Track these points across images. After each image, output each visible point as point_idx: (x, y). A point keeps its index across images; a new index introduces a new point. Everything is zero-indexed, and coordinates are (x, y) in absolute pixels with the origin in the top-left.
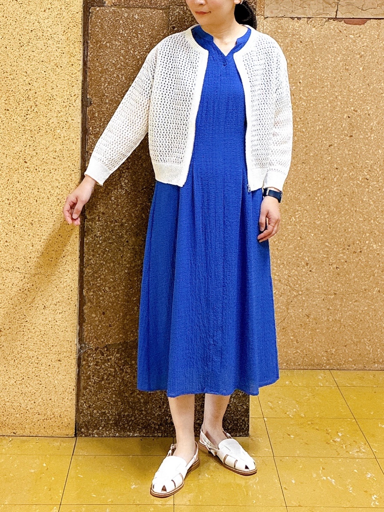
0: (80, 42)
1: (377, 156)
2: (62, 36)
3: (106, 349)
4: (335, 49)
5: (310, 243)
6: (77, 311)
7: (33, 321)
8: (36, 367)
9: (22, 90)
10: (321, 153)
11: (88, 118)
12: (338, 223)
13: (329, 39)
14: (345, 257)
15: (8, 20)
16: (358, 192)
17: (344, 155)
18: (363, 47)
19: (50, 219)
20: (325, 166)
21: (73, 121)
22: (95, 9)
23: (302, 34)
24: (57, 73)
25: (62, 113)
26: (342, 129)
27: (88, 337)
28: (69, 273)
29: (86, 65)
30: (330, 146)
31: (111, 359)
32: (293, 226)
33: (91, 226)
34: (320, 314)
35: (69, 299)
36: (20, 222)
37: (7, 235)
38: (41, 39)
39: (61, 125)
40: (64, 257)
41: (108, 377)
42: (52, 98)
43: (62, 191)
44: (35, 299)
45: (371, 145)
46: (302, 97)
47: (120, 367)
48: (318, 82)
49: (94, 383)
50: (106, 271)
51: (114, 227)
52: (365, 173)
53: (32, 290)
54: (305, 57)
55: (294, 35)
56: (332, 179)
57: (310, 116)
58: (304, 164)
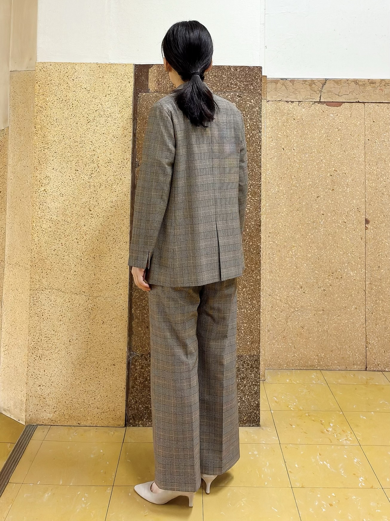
0: (131, 118)
1: (353, 205)
2: (118, 114)
4: (320, 125)
5: (304, 271)
6: (127, 326)
7: (95, 333)
8: (96, 370)
9: (89, 155)
10: (311, 203)
11: (136, 176)
13: (315, 117)
14: (330, 282)
15: (78, 102)
16: (339, 232)
17: (328, 203)
18: (340, 123)
19: (108, 255)
20: (314, 213)
21: (125, 179)
22: (142, 95)
23: (295, 113)
24: (114, 142)
25: (117, 173)
26: (326, 184)
27: (135, 346)
28: (122, 296)
29: (136, 136)
30: (318, 197)
32: (290, 259)
34: (312, 326)
35: (121, 316)
36: (86, 257)
37: (76, 267)
38: (103, 116)
39: (116, 182)
40: (118, 283)
42: (110, 161)
43: (117, 233)
44: (96, 316)
45: (347, 196)
46: (296, 160)
49: (140, 383)
52: (344, 218)
53: (94, 309)
54: (297, 131)
55: (288, 114)
56: (320, 222)
57: (302, 175)
58: (298, 211)
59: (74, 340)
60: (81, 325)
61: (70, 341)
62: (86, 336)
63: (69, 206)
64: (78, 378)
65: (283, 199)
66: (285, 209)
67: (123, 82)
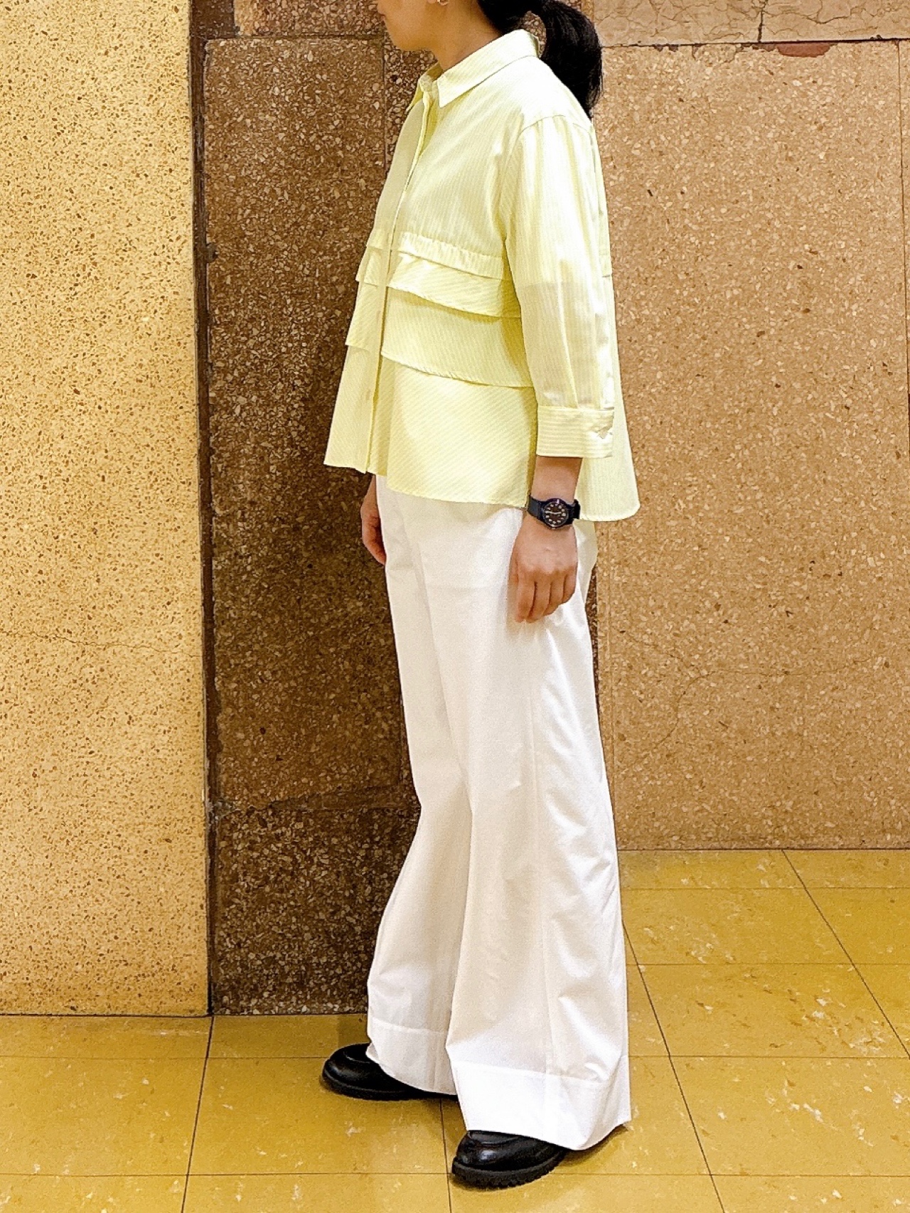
1: (868, 353)
2: (145, 107)
3: (270, 813)
5: (723, 558)
6: (202, 727)
7: (106, 751)
8: (116, 857)
9: (64, 231)
10: (738, 352)
11: (210, 288)
12: (787, 511)
13: (746, 91)
14: (804, 588)
15: (27, 76)
16: (828, 437)
17: (792, 353)
18: (824, 105)
19: (135, 519)
20: (751, 381)
21: (176, 296)
22: (215, 45)
23: (682, 82)
24: (138, 190)
25: (152, 280)
26: (785, 295)
27: (229, 785)
28: (181, 641)
29: (202, 168)
30: (760, 334)
31: (283, 834)
32: (680, 521)
33: (226, 532)
34: (753, 719)
35: (183, 700)
36: (69, 528)
37: (42, 558)
38: (101, 115)
39: (150, 308)
40: (169, 603)
41: (279, 875)
42: (128, 246)
43: (158, 455)
44: (109, 702)
45: (851, 329)
46: (690, 225)
47: (305, 852)
48: (724, 188)
49: (248, 891)
50: (265, 635)
51: (279, 533)
52: (841, 392)
53: (100, 682)
54: (692, 135)
55: (663, 85)
56: (768, 410)
57: (709, 269)
58: (700, 378)
59: (47, 772)
60: (64, 727)
61: (35, 776)
62: (81, 760)
63: (16, 381)
64: (64, 878)
65: (652, 342)
66: (659, 376)
67: (156, 9)
